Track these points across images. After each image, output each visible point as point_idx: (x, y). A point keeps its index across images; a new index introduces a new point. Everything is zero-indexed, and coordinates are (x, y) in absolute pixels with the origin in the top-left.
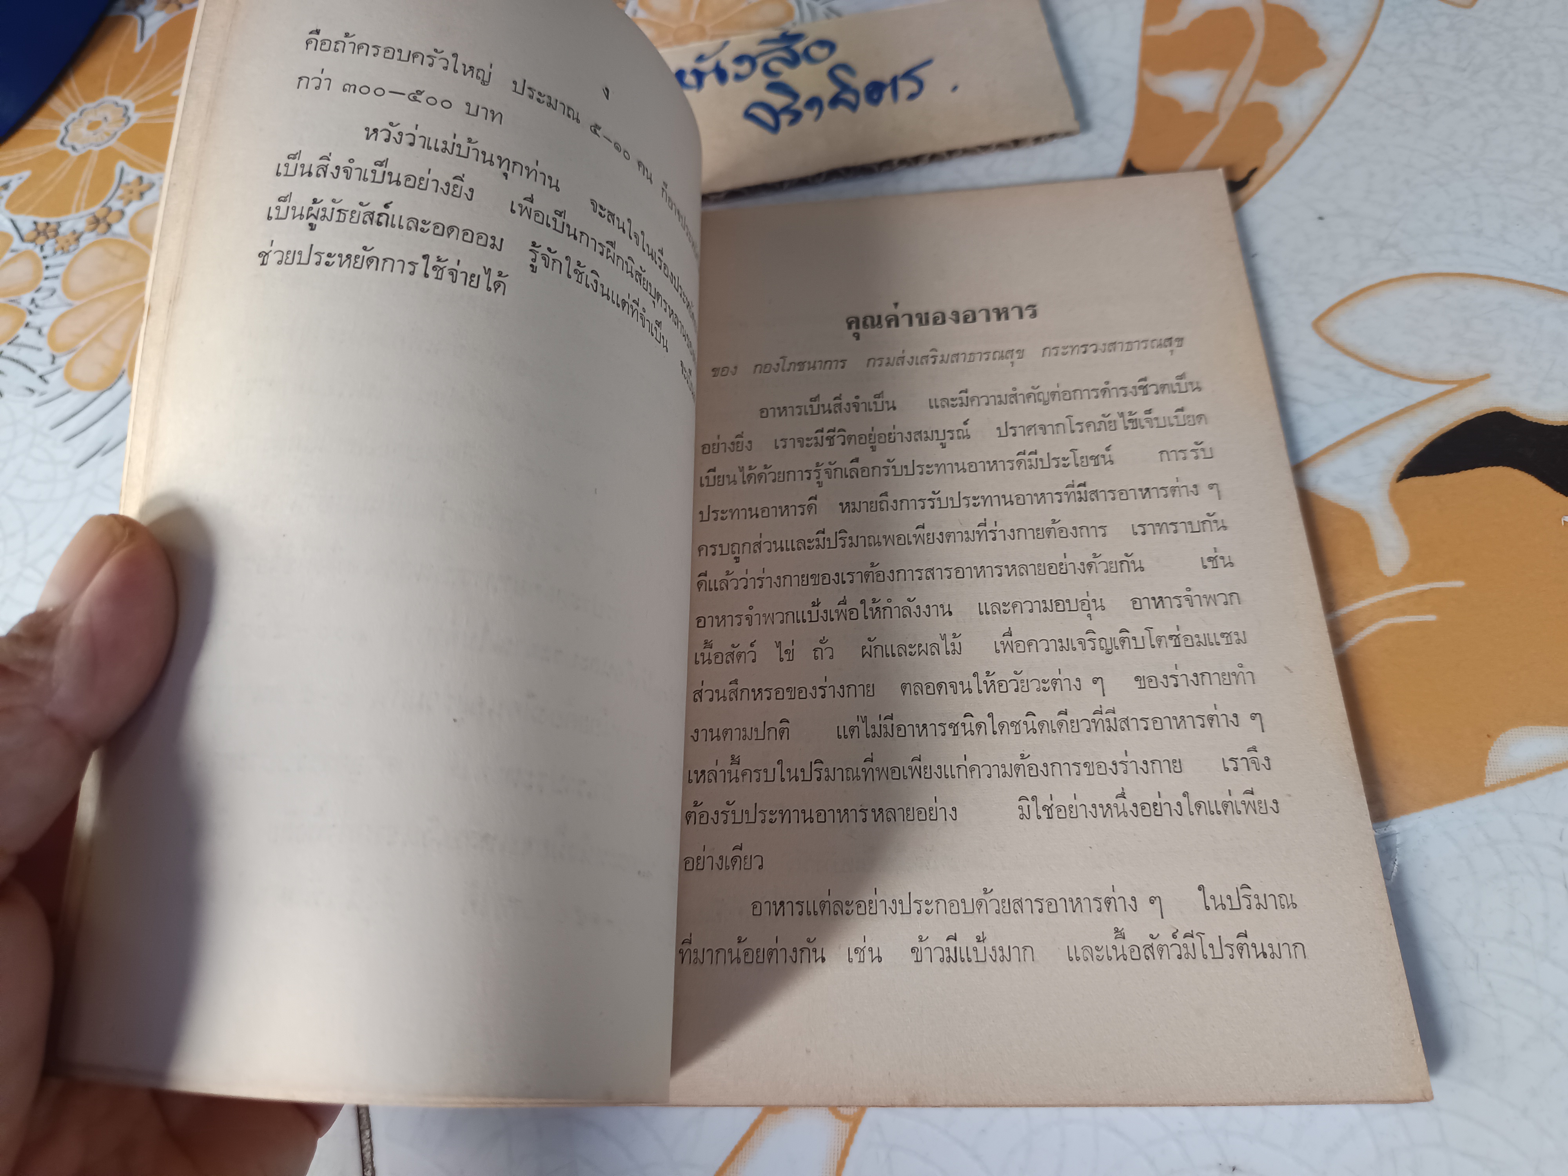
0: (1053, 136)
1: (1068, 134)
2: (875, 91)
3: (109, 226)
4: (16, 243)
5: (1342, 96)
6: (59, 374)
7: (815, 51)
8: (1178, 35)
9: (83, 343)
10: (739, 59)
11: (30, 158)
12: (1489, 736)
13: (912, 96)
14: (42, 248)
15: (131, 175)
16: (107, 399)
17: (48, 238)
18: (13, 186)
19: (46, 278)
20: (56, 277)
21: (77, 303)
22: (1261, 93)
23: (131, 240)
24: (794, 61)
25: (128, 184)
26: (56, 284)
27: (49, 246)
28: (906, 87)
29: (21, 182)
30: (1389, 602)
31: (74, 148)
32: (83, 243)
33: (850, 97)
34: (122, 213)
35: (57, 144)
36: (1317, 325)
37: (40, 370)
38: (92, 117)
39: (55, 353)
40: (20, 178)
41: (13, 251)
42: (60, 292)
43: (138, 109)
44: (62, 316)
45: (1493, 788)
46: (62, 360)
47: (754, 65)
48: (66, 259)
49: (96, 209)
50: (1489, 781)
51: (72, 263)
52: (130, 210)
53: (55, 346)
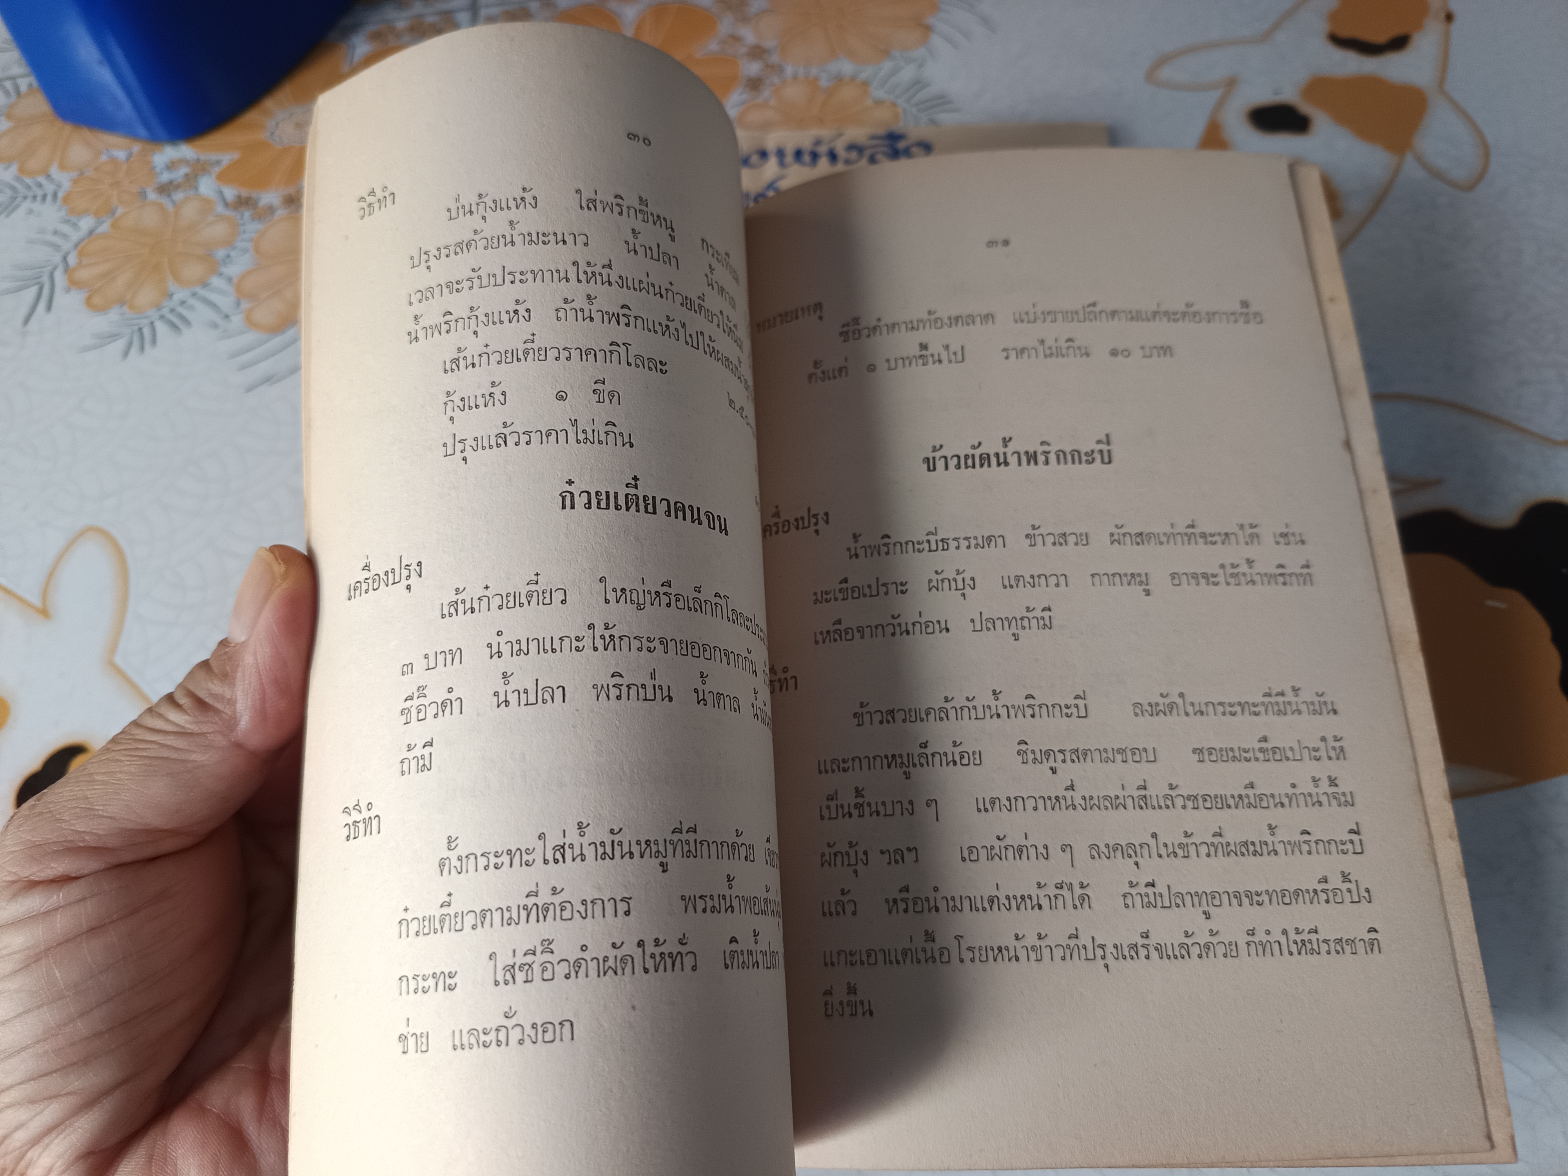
4: (220, 209)
6: (241, 316)
7: (914, 150)
9: (265, 294)
10: (851, 147)
11: (241, 143)
14: (241, 215)
16: (278, 340)
17: (247, 208)
18: (224, 163)
19: (242, 241)
20: (251, 240)
21: (265, 262)
24: (895, 155)
26: (249, 245)
27: (247, 214)
29: (231, 161)
31: (280, 141)
32: (276, 215)
35: (266, 136)
37: (225, 311)
39: (240, 299)
40: (231, 158)
41: (216, 214)
42: (251, 252)
44: (252, 271)
46: (244, 306)
48: (261, 227)
51: (265, 231)
53: (242, 293)
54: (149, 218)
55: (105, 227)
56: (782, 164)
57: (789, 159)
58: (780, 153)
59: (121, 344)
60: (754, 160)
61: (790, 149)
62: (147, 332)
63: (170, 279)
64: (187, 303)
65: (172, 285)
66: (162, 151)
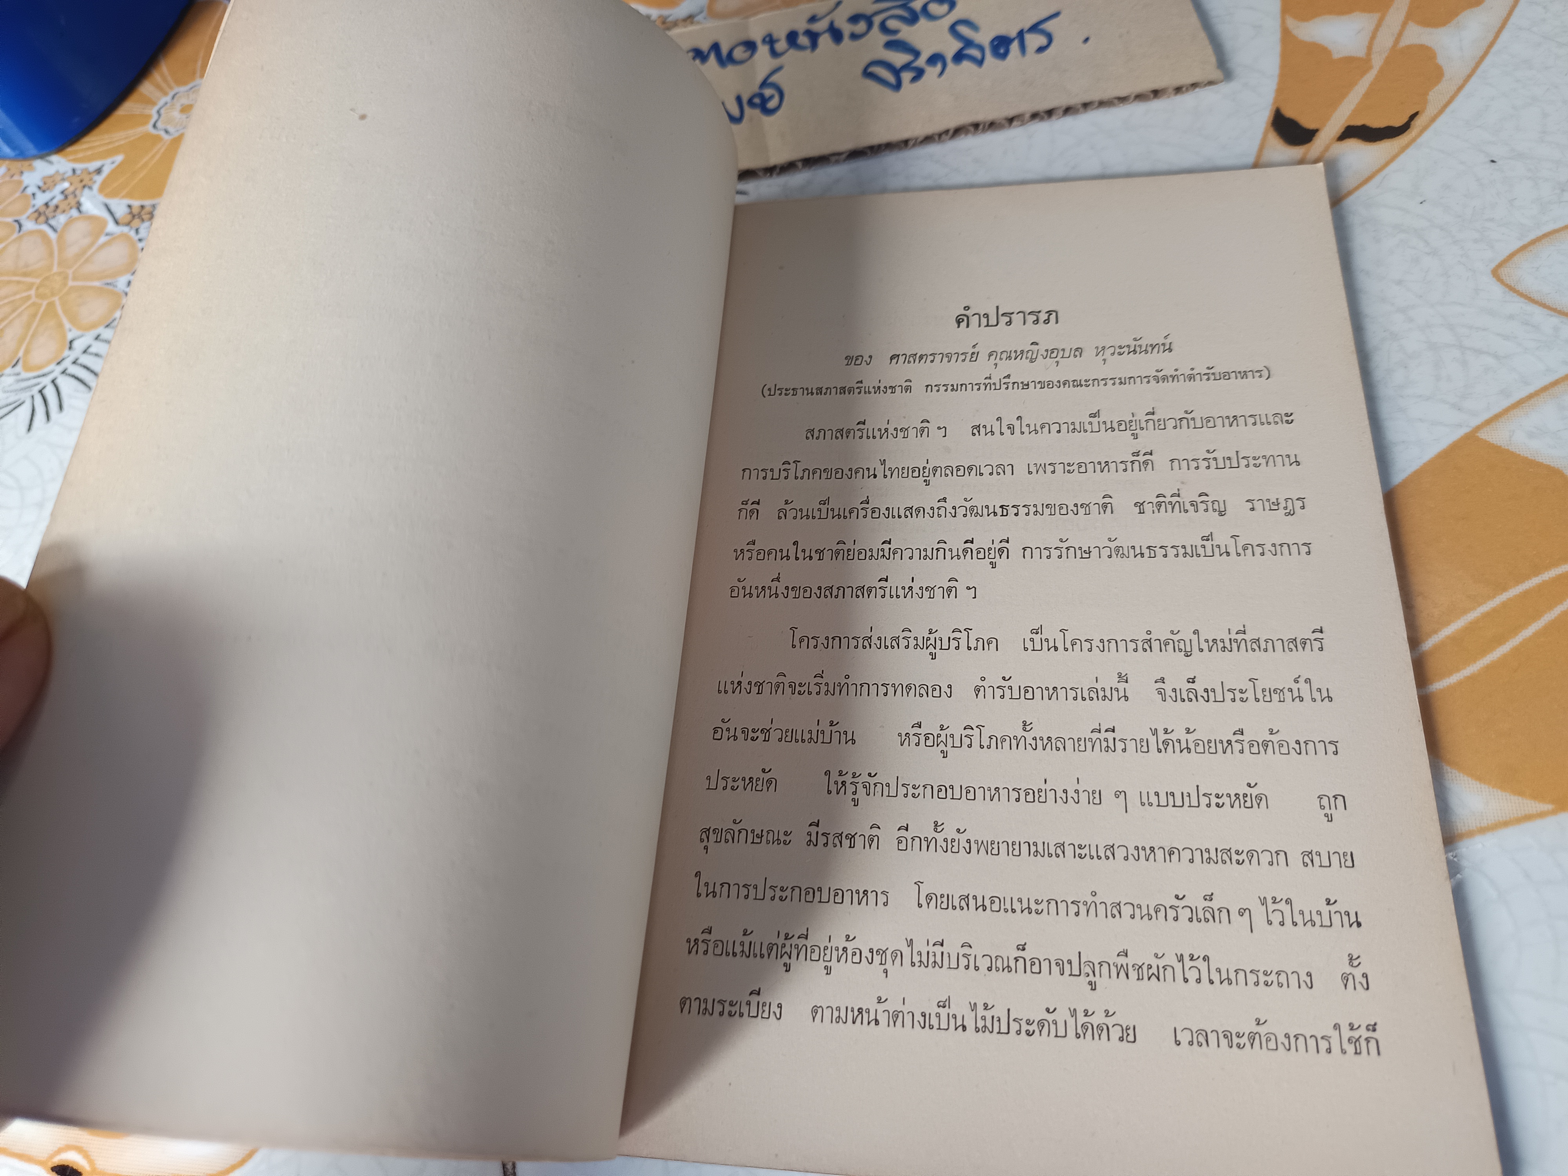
0: (1194, 85)
1: (1211, 83)
2: (1001, 45)
4: (111, 227)
5: (1505, 35)
7: (934, 8)
10: (855, 19)
11: (122, 142)
13: (1041, 49)
14: (137, 231)
17: (143, 220)
18: (106, 171)
22: (1416, 35)
24: (912, 18)
27: (144, 228)
28: (1034, 41)
29: (114, 166)
31: (167, 132)
33: (975, 52)
35: (149, 128)
36: (1495, 273)
38: (185, 101)
40: (113, 163)
41: (107, 234)
47: (870, 24)
54: (31, 253)
56: (774, 53)
57: (781, 46)
58: (770, 40)
59: (24, 412)
60: (739, 53)
61: (781, 34)
62: (50, 393)
63: (67, 325)
64: (92, 350)
65: (70, 330)
66: (31, 169)
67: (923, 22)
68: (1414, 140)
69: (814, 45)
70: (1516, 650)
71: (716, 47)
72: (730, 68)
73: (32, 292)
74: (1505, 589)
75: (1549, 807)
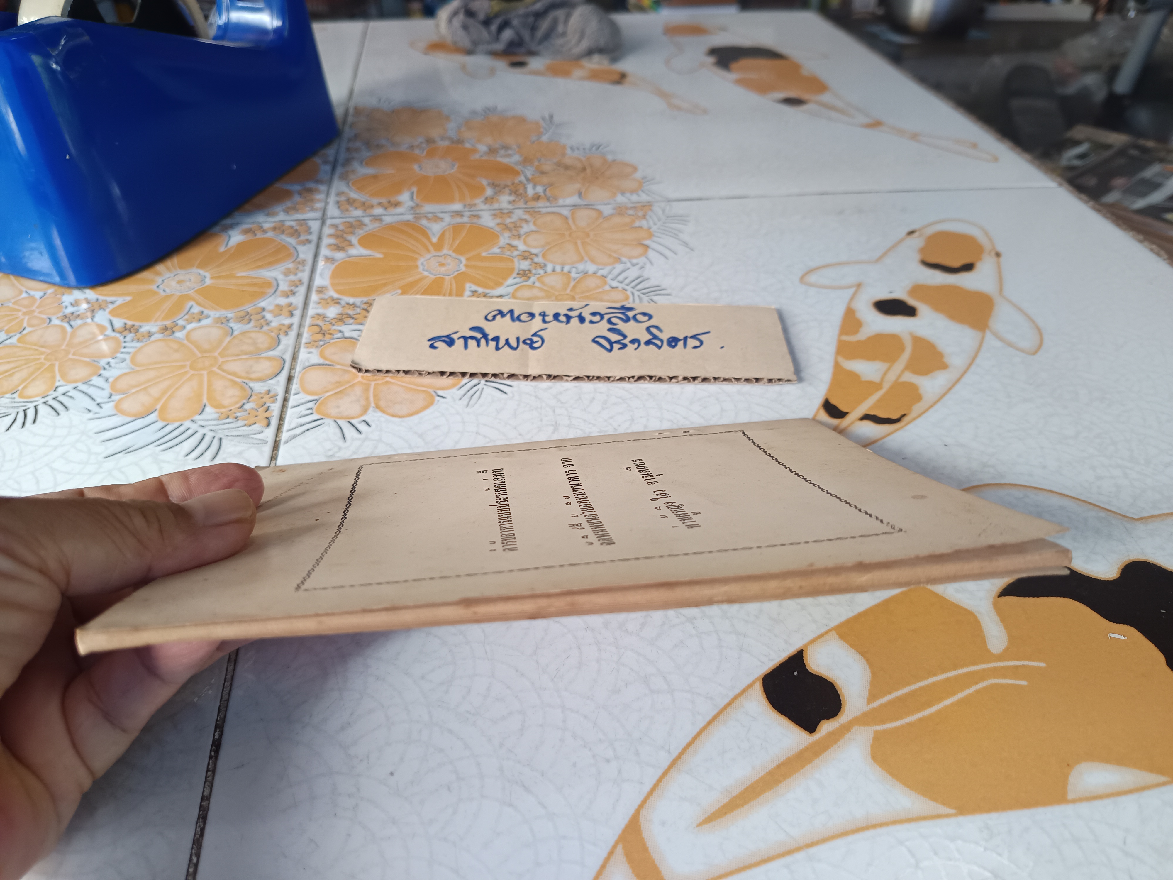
0: (779, 380)
1: (789, 381)
2: (673, 341)
3: (173, 332)
4: (109, 332)
5: (958, 387)
6: (112, 404)
7: (640, 317)
8: (859, 342)
9: (134, 390)
10: (594, 314)
11: (135, 291)
12: (1068, 765)
13: (695, 348)
14: (125, 337)
15: (196, 309)
16: (140, 423)
17: (131, 332)
18: (118, 303)
19: (122, 353)
20: (128, 353)
21: (138, 369)
22: (909, 377)
23: (185, 342)
24: (627, 320)
25: (193, 314)
26: (127, 357)
27: (130, 336)
28: (693, 343)
29: (124, 302)
30: (995, 669)
31: (164, 291)
32: (153, 338)
33: (659, 343)
34: (184, 327)
35: (154, 287)
37: (99, 400)
38: (181, 278)
39: (113, 393)
40: (124, 300)
41: (105, 335)
42: (128, 361)
43: (212, 278)
44: (126, 374)
45: (1074, 801)
46: (116, 398)
47: (602, 316)
48: (139, 345)
49: (168, 323)
50: (1070, 796)
51: (141, 348)
52: (189, 327)
53: (114, 389)
54: (51, 336)
55: (14, 340)
56: (544, 321)
57: (549, 318)
59: (8, 420)
60: (524, 317)
61: (551, 313)
62: (31, 414)
63: (58, 377)
64: (69, 394)
65: (59, 381)
66: (70, 293)
67: (632, 322)
68: (902, 427)
69: (568, 322)
70: (939, 712)
71: (511, 312)
72: (517, 323)
73: (43, 357)
74: (935, 675)
75: (953, 811)
